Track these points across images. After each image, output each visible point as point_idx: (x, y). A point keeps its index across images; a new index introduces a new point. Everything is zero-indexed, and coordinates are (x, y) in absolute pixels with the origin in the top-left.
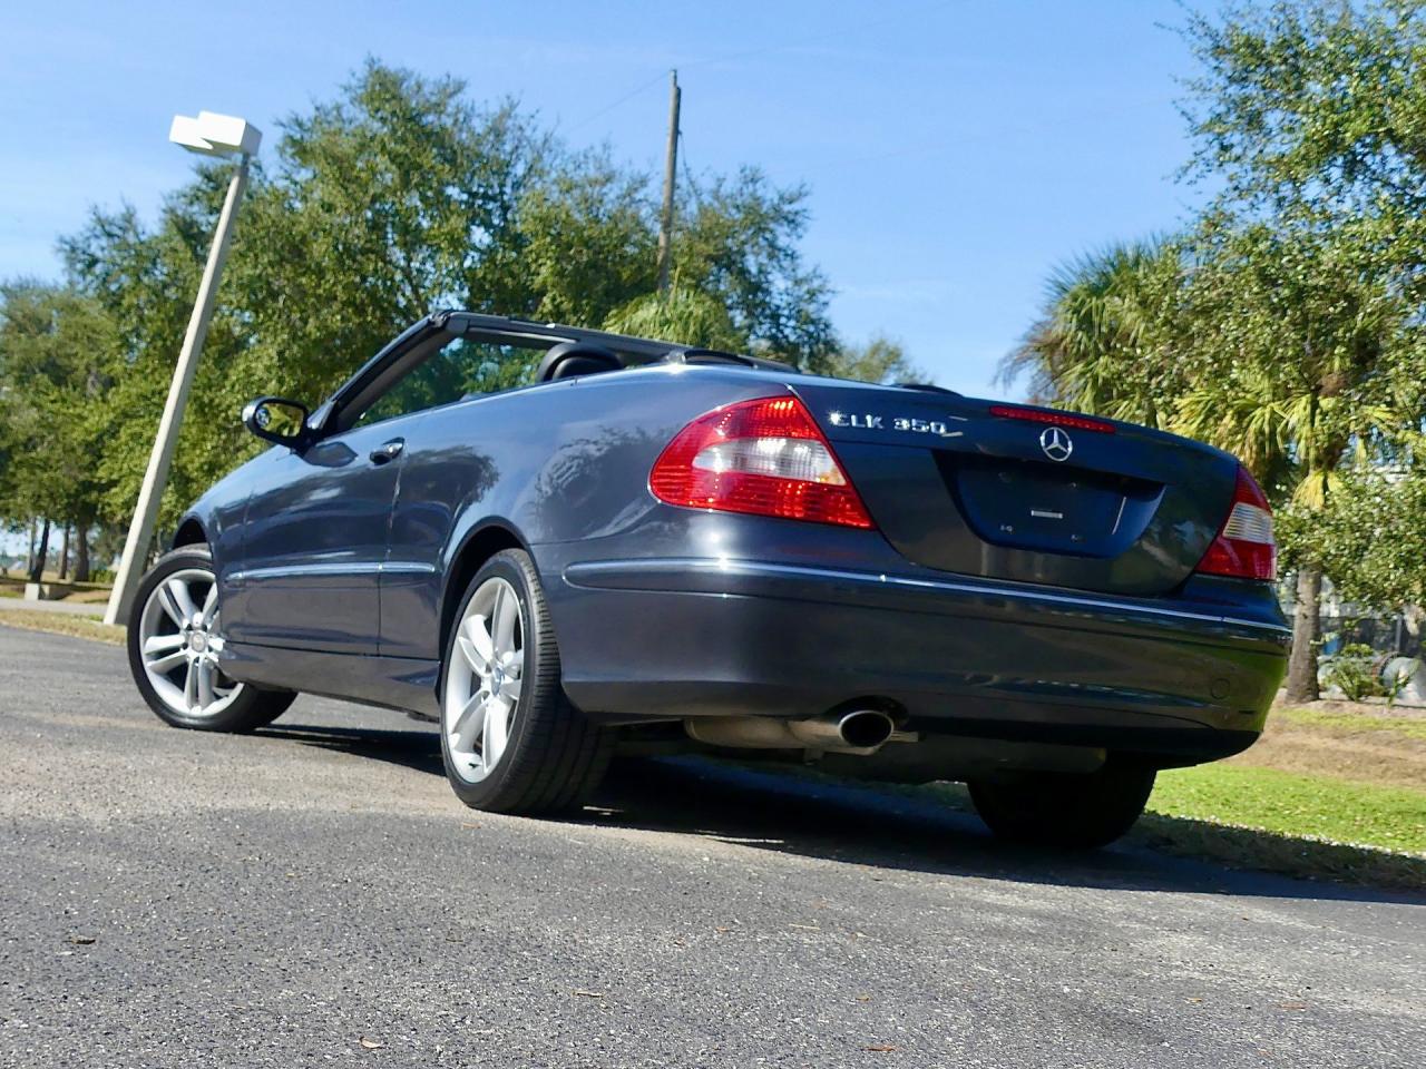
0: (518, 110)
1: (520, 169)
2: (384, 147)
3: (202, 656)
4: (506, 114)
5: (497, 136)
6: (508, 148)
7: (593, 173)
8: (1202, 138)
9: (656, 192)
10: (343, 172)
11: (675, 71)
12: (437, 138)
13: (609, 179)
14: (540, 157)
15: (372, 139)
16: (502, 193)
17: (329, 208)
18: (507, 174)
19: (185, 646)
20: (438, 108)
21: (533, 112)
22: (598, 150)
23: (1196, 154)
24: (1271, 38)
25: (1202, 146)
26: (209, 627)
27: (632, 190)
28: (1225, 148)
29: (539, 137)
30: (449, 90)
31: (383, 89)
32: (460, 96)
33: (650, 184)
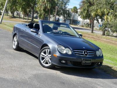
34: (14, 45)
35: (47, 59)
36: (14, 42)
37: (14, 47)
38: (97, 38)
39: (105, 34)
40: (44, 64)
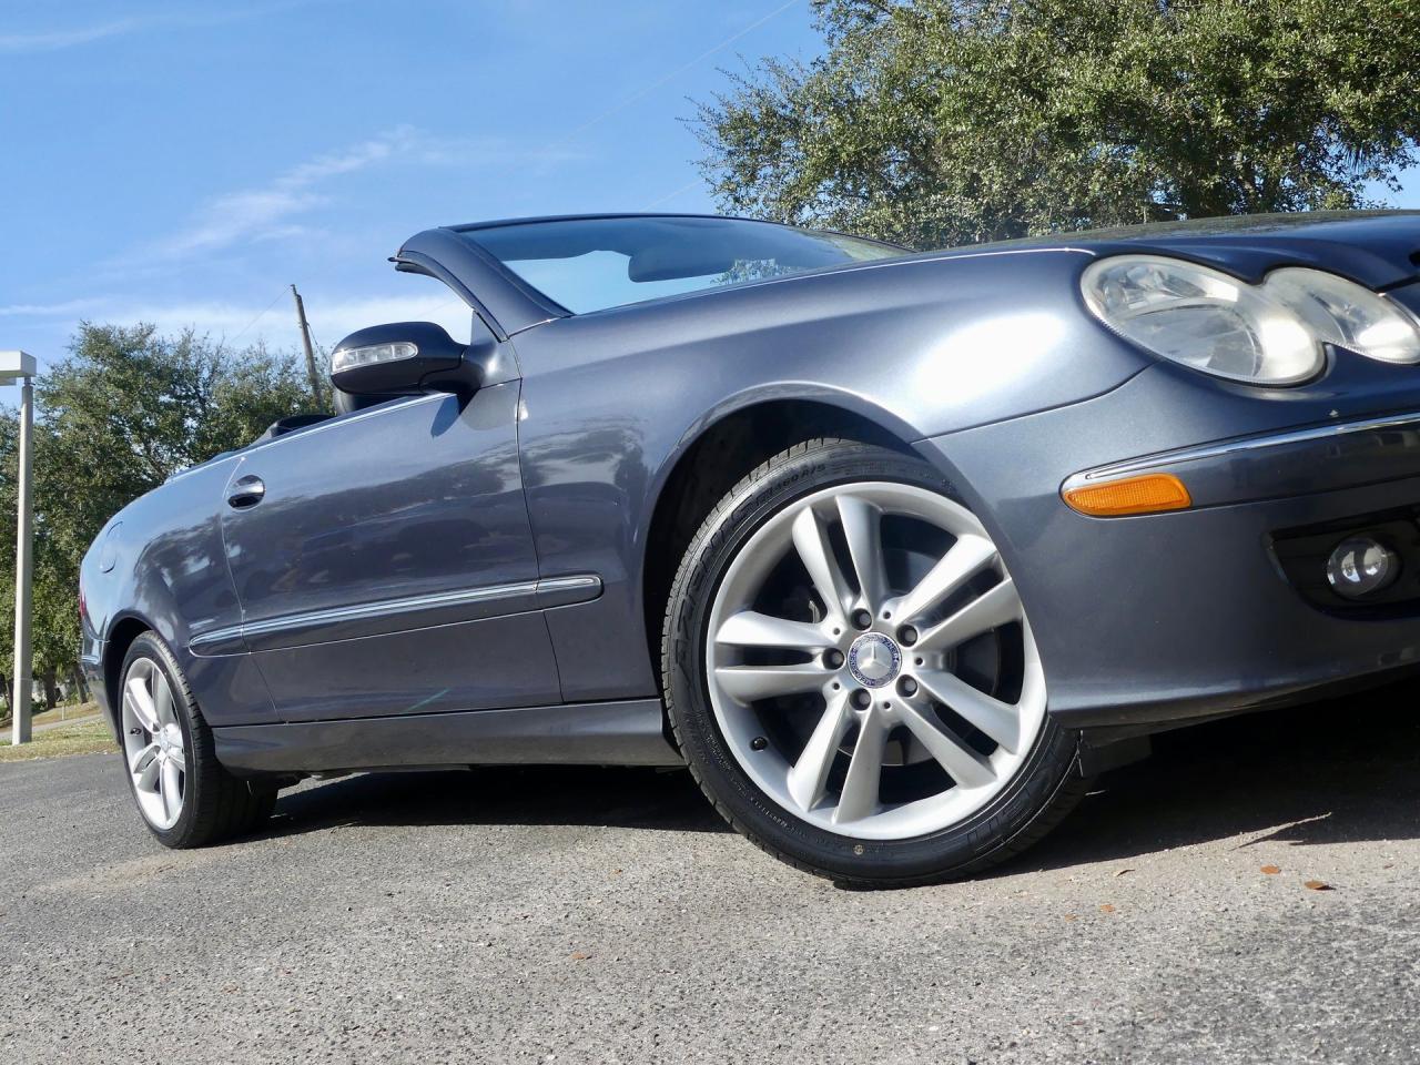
0: (195, 336)
1: (206, 374)
2: (109, 378)
4: (186, 341)
5: (184, 356)
6: (193, 362)
7: (256, 363)
8: (720, 196)
9: (302, 365)
10: (87, 403)
11: (293, 286)
12: (143, 365)
13: (268, 364)
14: (217, 364)
15: (99, 375)
16: (198, 392)
17: (82, 427)
18: (197, 380)
20: (140, 344)
21: (205, 335)
22: (257, 347)
23: (718, 208)
24: (756, 112)
25: (722, 201)
27: (286, 369)
28: (737, 200)
29: (213, 350)
30: (145, 333)
31: (98, 342)
32: (152, 337)
33: (297, 361)
34: (156, 786)
35: (886, 693)
36: (135, 756)
37: (164, 808)
40: (859, 815)
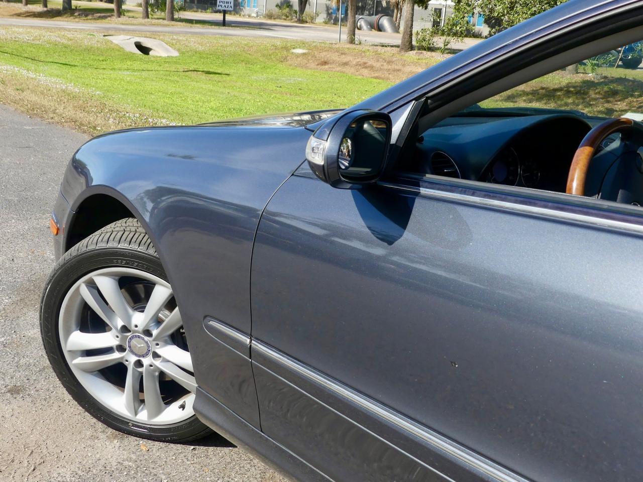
3: (146, 361)
19: (121, 348)
26: (155, 332)
38: (386, 66)
39: (414, 43)
